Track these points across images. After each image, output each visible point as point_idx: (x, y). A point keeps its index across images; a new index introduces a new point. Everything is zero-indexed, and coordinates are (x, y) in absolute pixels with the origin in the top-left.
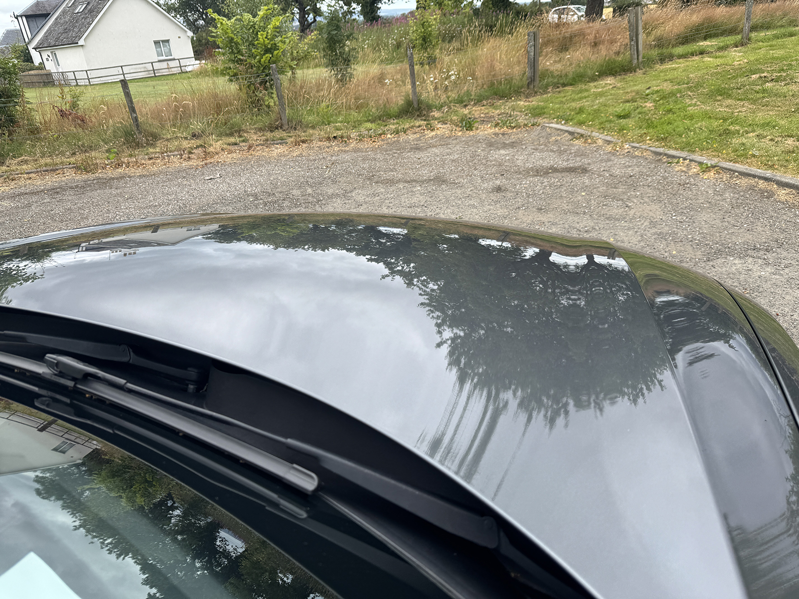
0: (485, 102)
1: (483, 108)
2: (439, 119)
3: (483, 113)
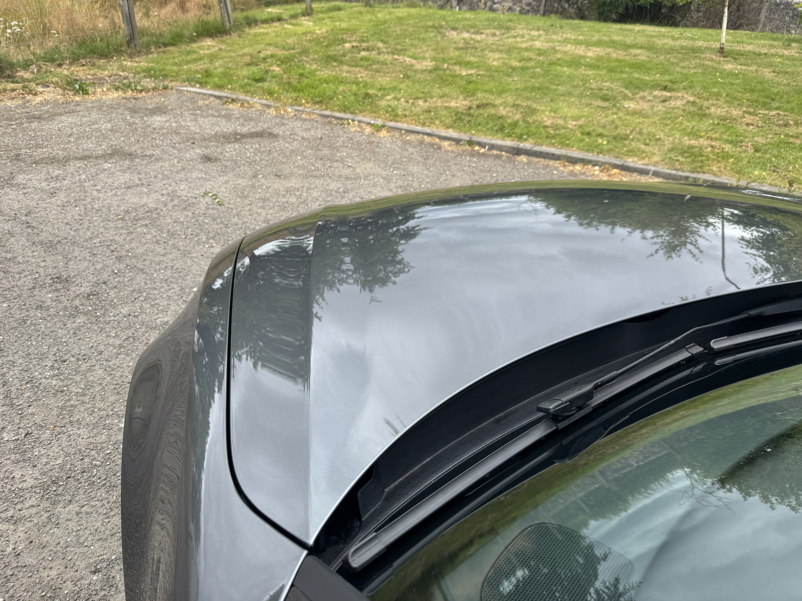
0: (83, 61)
1: (85, 68)
3: (88, 74)
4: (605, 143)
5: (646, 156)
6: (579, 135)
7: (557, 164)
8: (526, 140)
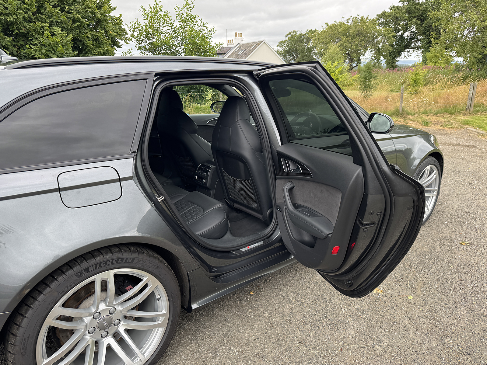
0: (439, 115)
1: (437, 117)
2: (412, 119)
3: (436, 120)
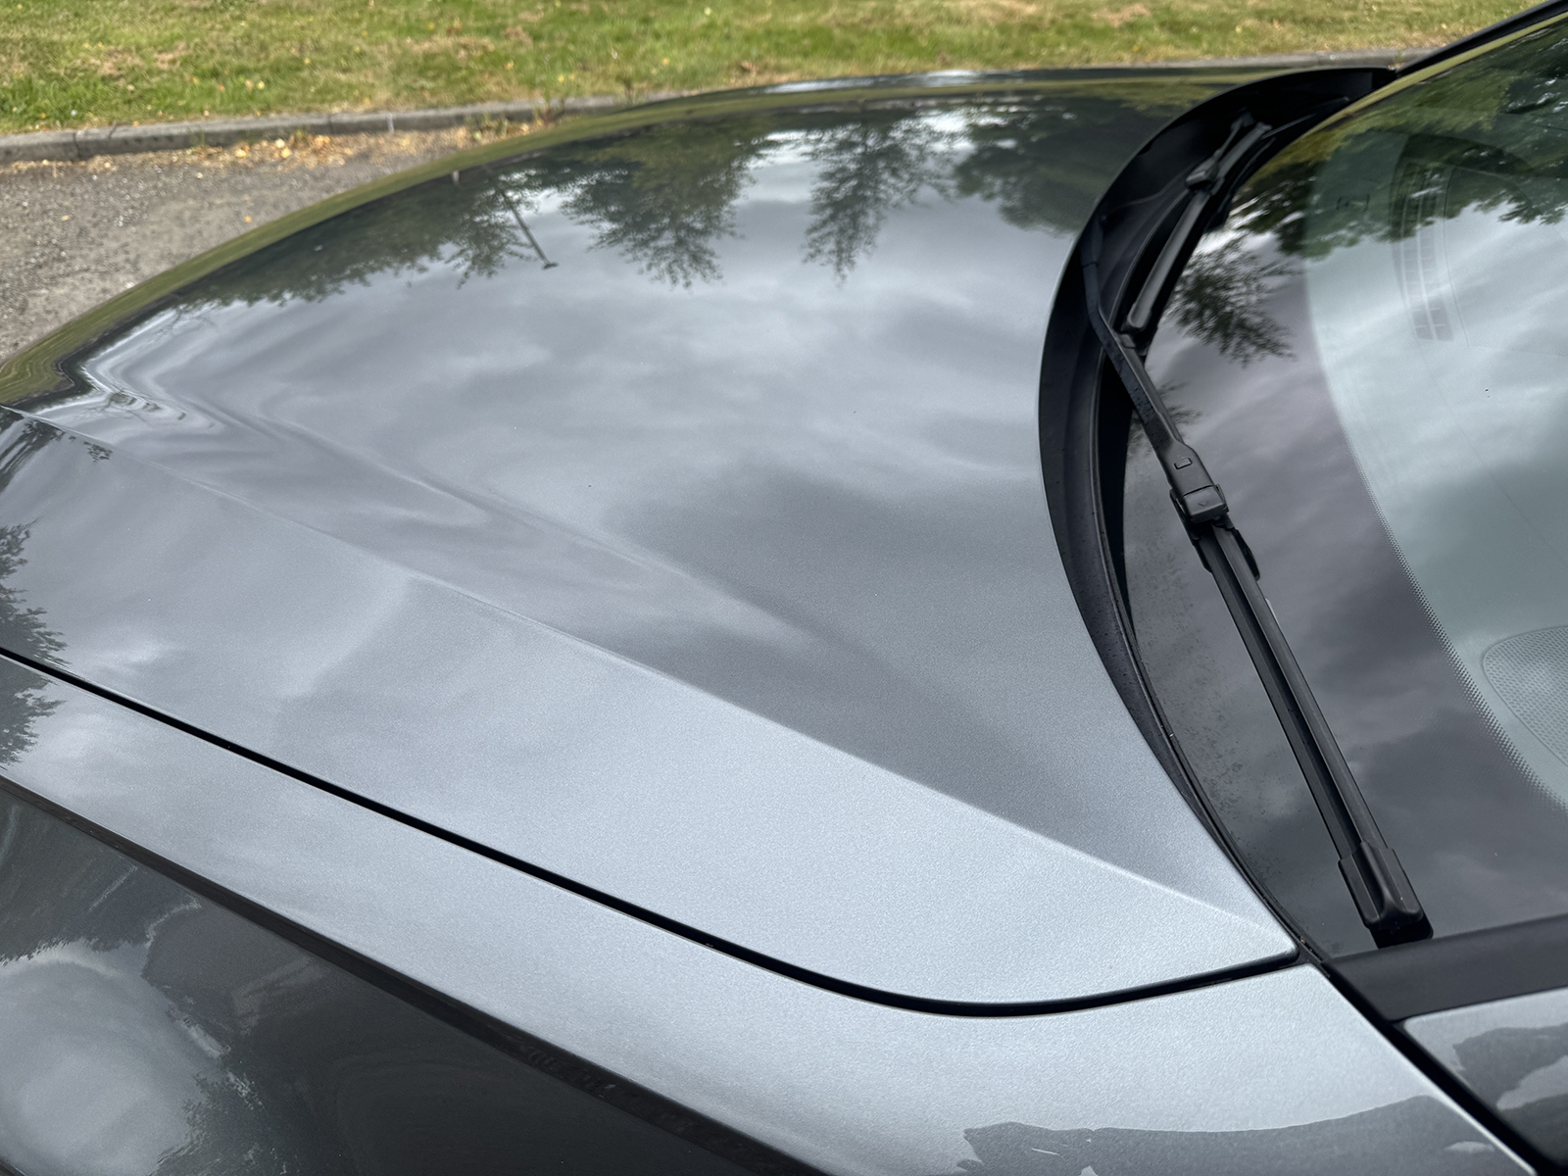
4: (261, 85)
5: (362, 94)
6: (196, 81)
7: (189, 155)
8: (81, 119)
